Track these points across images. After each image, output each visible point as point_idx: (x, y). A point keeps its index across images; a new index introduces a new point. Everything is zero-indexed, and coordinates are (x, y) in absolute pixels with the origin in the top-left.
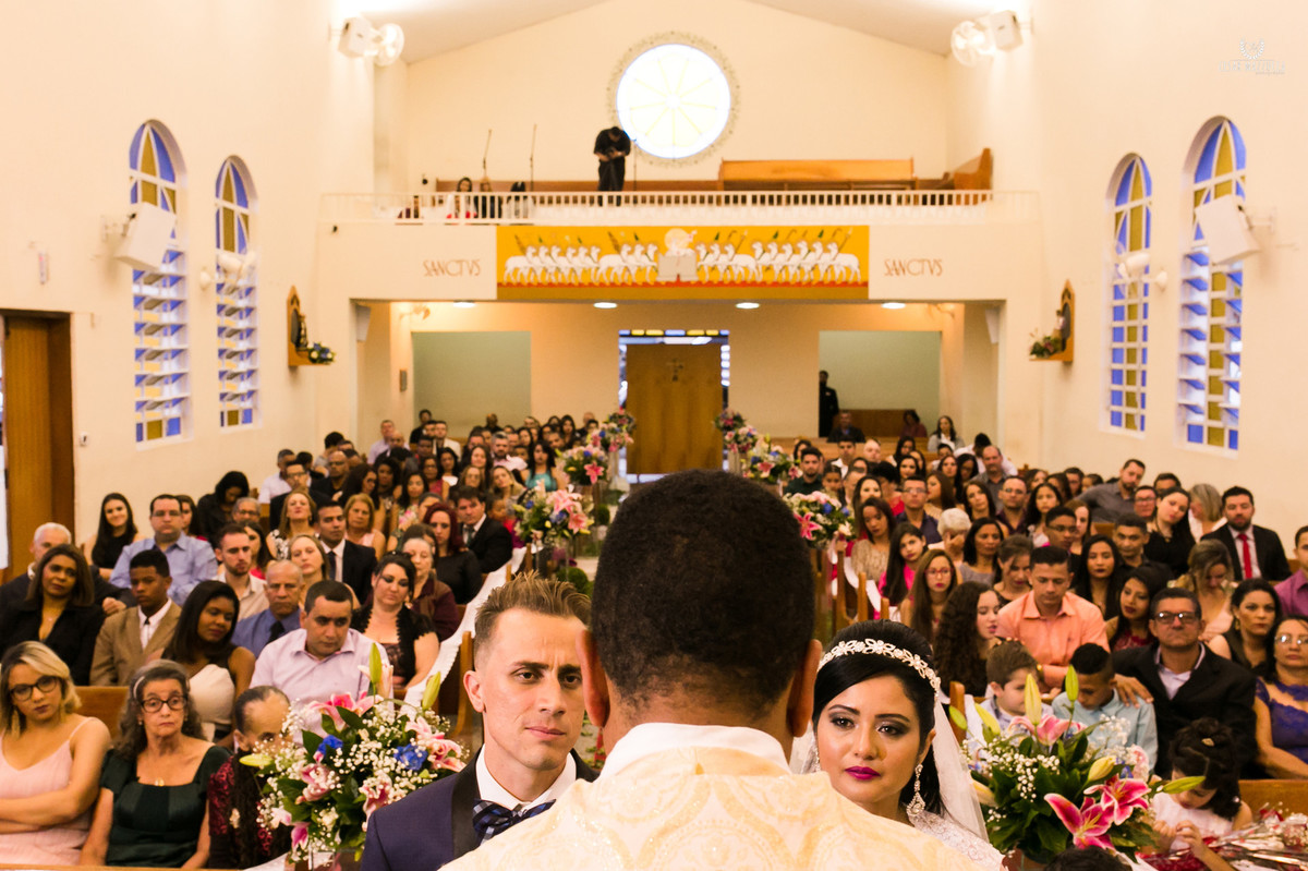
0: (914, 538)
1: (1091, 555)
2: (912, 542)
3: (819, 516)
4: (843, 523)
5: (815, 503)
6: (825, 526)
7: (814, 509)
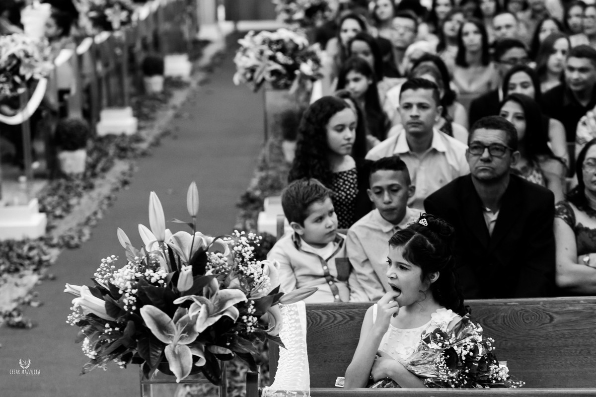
0: (358, 75)
1: (511, 86)
2: (356, 80)
3: (280, 55)
4: (305, 61)
5: (278, 42)
6: (285, 66)
7: (275, 47)
